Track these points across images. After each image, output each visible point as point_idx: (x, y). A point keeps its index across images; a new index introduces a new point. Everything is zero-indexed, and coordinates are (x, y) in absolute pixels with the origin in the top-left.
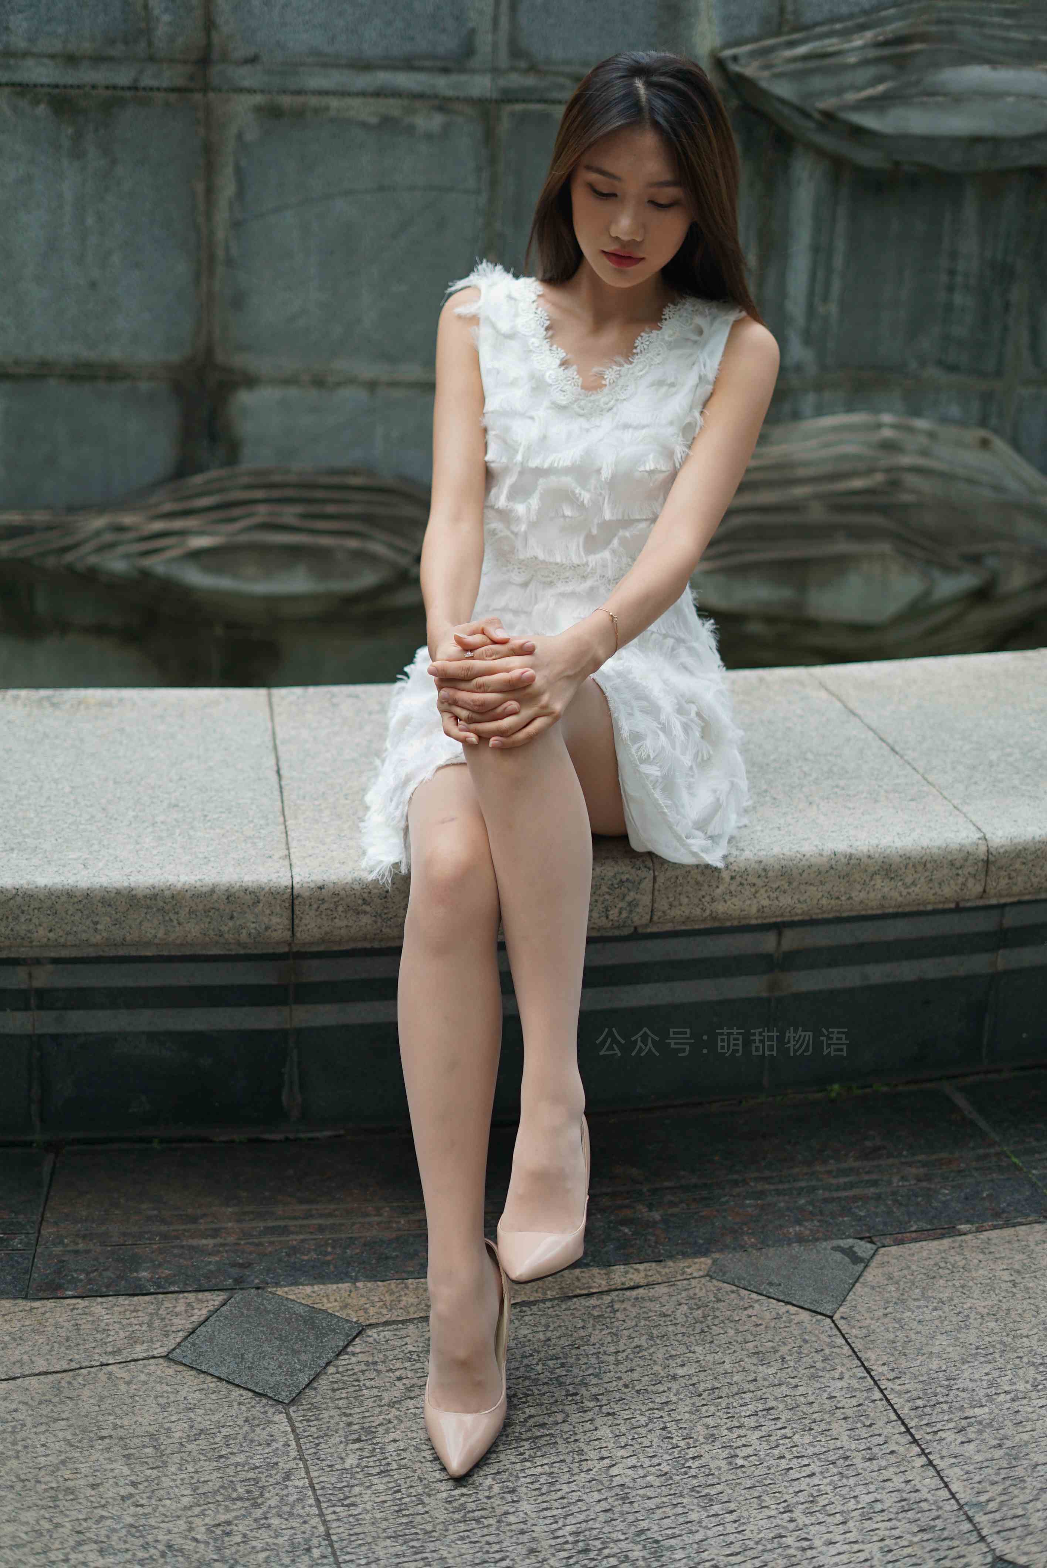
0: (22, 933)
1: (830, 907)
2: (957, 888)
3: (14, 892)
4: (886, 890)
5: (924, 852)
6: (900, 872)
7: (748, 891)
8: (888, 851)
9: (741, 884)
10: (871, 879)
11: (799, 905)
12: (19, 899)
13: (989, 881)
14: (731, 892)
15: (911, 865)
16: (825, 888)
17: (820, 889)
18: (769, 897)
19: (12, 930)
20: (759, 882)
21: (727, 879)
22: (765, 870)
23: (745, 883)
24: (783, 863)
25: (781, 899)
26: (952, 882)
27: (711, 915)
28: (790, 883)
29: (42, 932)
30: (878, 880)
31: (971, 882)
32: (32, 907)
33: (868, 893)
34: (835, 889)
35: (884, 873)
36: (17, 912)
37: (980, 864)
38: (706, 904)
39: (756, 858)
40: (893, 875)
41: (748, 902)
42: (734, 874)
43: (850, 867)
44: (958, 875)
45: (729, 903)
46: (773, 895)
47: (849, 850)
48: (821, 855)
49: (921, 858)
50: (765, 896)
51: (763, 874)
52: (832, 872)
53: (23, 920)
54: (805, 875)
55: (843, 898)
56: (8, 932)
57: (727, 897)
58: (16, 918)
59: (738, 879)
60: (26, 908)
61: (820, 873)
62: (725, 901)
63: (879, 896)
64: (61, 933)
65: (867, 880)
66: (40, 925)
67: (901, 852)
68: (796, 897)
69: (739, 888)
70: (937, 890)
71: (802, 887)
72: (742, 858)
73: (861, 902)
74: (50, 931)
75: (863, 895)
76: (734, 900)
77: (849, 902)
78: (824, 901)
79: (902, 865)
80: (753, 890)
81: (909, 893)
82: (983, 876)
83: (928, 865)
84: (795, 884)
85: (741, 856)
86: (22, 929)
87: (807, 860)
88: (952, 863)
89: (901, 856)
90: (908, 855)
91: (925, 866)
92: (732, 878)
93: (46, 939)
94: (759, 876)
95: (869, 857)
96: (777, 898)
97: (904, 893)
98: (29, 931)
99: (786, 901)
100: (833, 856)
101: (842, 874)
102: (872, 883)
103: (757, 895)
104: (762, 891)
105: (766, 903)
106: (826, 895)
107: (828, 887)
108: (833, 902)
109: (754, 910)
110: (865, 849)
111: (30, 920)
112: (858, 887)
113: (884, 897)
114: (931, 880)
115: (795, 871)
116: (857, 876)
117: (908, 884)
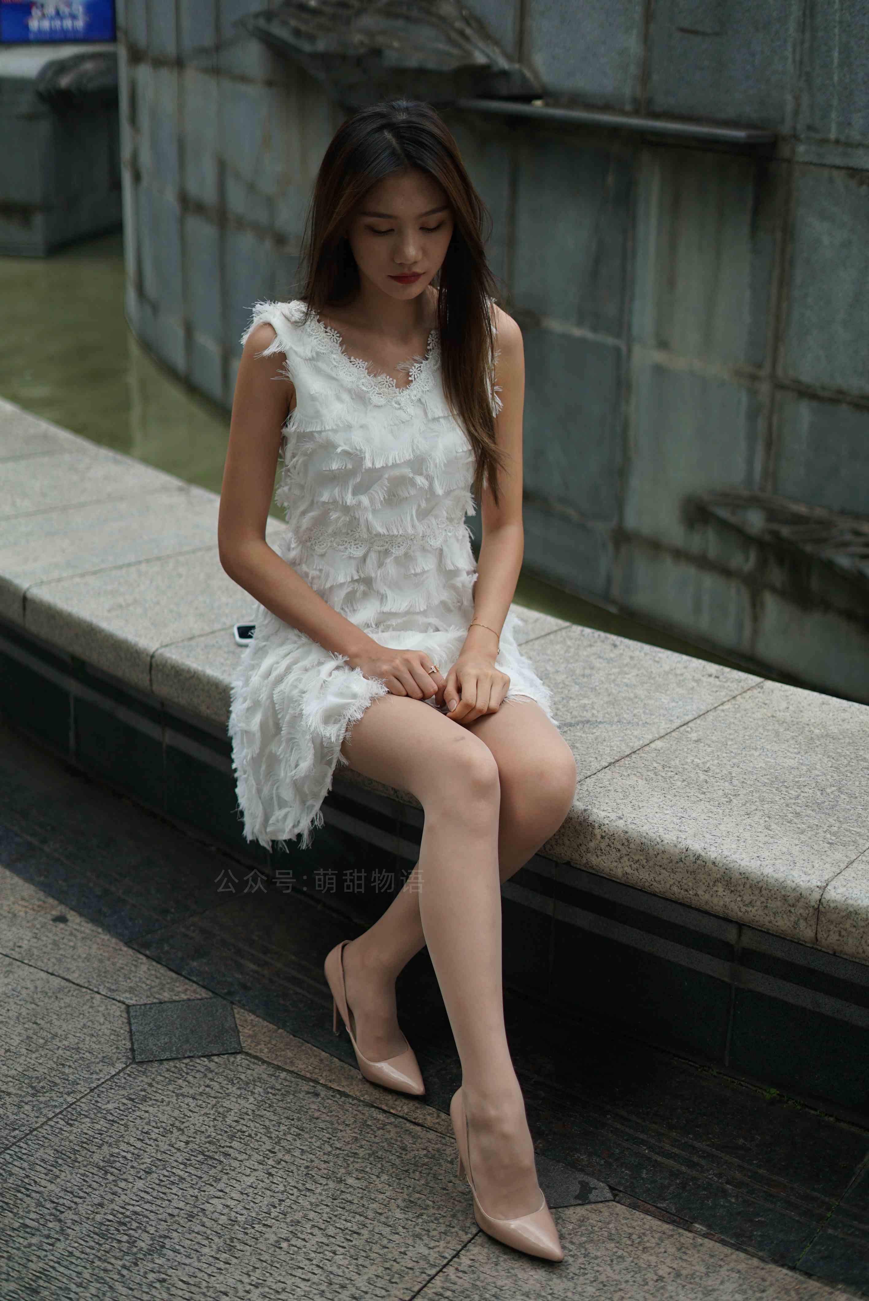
2: (788, 924)
4: (727, 899)
5: (762, 877)
6: (740, 888)
8: (731, 865)
10: (714, 885)
13: (819, 930)
15: (748, 886)
16: (675, 876)
22: (628, 841)
23: (612, 845)
24: (643, 840)
26: (785, 916)
28: (647, 861)
30: (720, 888)
31: (802, 924)
33: (712, 896)
35: (725, 883)
37: (811, 909)
40: (733, 889)
43: (696, 866)
44: (790, 911)
48: (676, 846)
49: (758, 882)
50: (628, 864)
51: (627, 844)
52: (682, 865)
54: (659, 857)
55: (691, 893)
61: (672, 861)
63: (721, 903)
65: (711, 884)
67: (742, 870)
68: (652, 875)
70: (772, 919)
71: (658, 869)
75: (707, 897)
79: (740, 882)
81: (747, 911)
82: (813, 922)
83: (764, 892)
84: (652, 863)
87: (663, 845)
88: (785, 898)
89: (740, 874)
90: (747, 874)
91: (761, 891)
94: (623, 844)
96: (637, 870)
97: (743, 910)
101: (690, 869)
102: (715, 888)
106: (677, 883)
107: (678, 877)
108: (683, 892)
112: (704, 888)
113: (726, 906)
114: (766, 907)
115: (651, 851)
116: (702, 876)
117: (746, 903)
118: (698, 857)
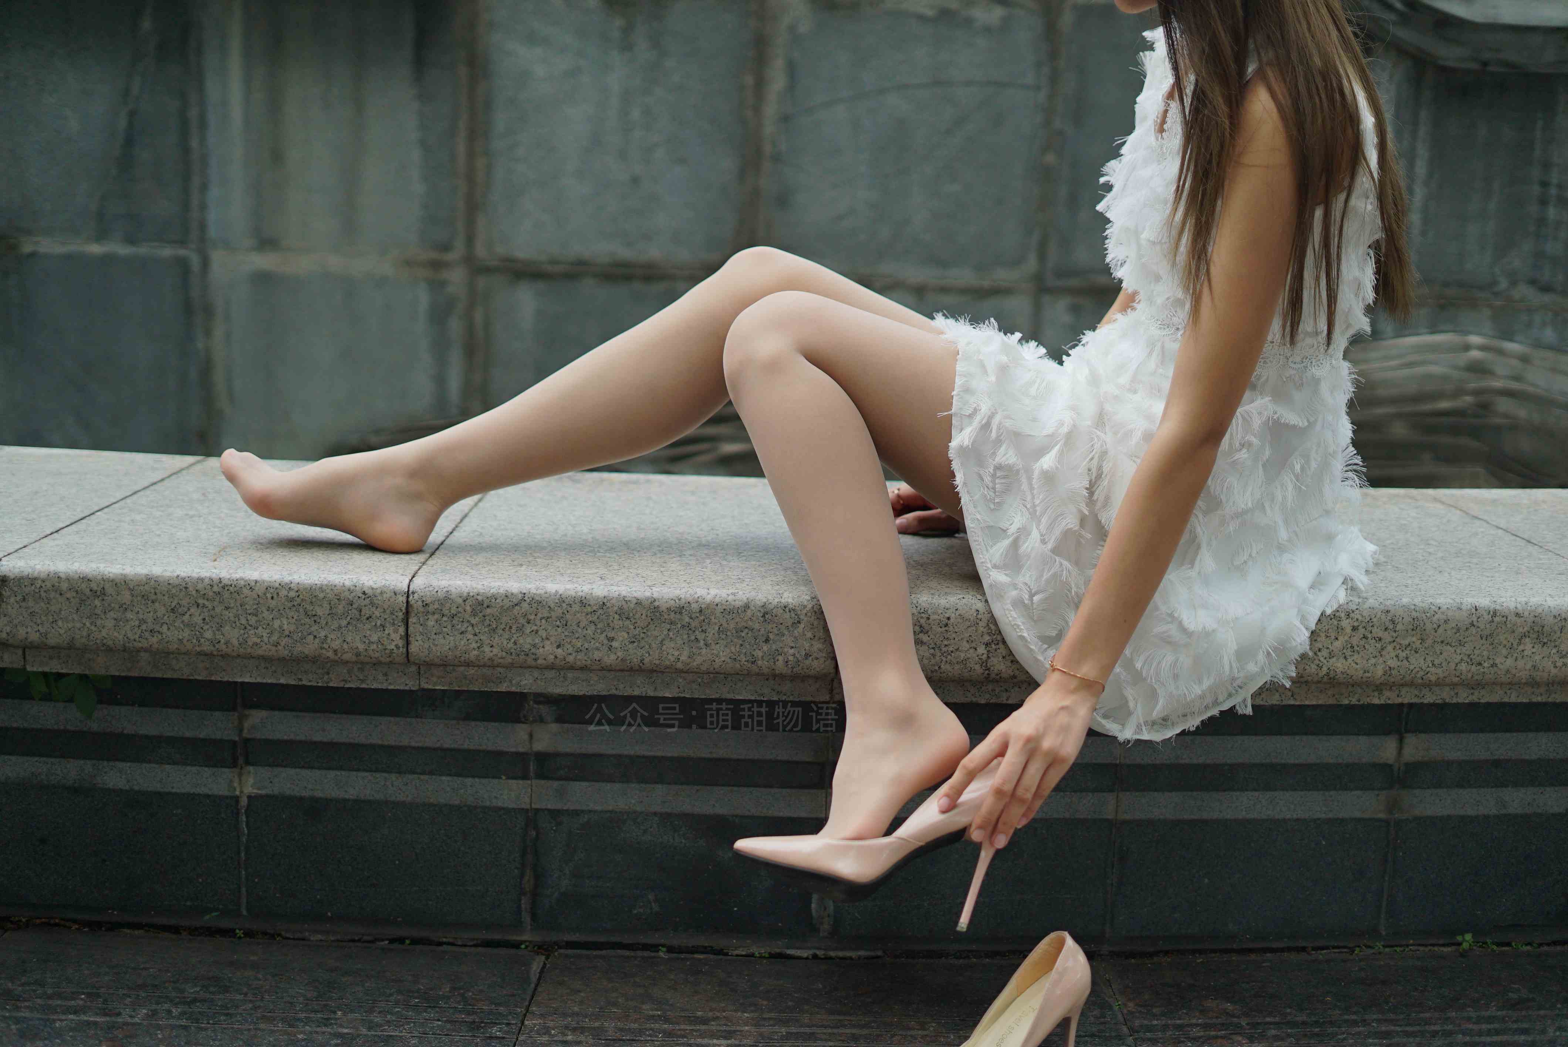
0: (527, 647)
1: (1470, 675)
3: (520, 596)
4: (1537, 657)
6: (1555, 636)
7: (1372, 647)
8: (1540, 610)
9: (1365, 637)
10: (1519, 644)
11: (1433, 670)
12: (525, 605)
14: (1352, 647)
16: (1464, 649)
17: (1458, 651)
18: (1397, 656)
19: (515, 643)
20: (1387, 637)
21: (1348, 630)
22: (1393, 621)
23: (1369, 636)
24: (1414, 614)
25: (1412, 660)
27: (1328, 674)
28: (1423, 640)
29: (549, 647)
30: (1528, 645)
32: (540, 615)
33: (1516, 660)
34: (1476, 652)
35: (1535, 636)
36: (522, 621)
38: (1322, 659)
39: (1382, 607)
40: (1545, 640)
41: (1373, 661)
42: (1356, 624)
43: (1494, 625)
45: (1350, 660)
46: (1403, 655)
47: (1493, 606)
48: (1460, 609)
50: (1393, 654)
51: (1391, 627)
52: (1473, 630)
53: (528, 631)
54: (1441, 630)
55: (1486, 665)
56: (511, 645)
57: (1348, 653)
58: (520, 629)
59: (1362, 631)
60: (532, 617)
61: (1458, 630)
62: (1345, 658)
63: (1529, 665)
64: (571, 650)
65: (1515, 645)
66: (547, 639)
67: (1555, 612)
68: (1429, 659)
69: (1362, 642)
71: (1438, 648)
72: (1366, 606)
73: (1508, 671)
74: (558, 647)
75: (1509, 662)
76: (1356, 656)
77: (1493, 670)
78: (1463, 667)
79: (1556, 628)
80: (1379, 646)
84: (1429, 642)
85: (1364, 603)
86: (526, 642)
87: (1443, 613)
89: (1555, 617)
90: (1563, 616)
92: (1354, 629)
93: (552, 657)
94: (1386, 629)
95: (1517, 615)
96: (1407, 658)
97: (1559, 664)
98: (534, 646)
99: (1418, 663)
100: (1474, 610)
101: (1486, 633)
102: (1521, 648)
103: (1383, 653)
104: (1390, 648)
105: (1393, 663)
106: (1465, 658)
107: (1467, 649)
108: (1474, 668)
109: (1380, 672)
110: (1512, 606)
111: (537, 632)
112: (1504, 652)
113: (1534, 667)
115: (1429, 626)
116: (1502, 638)
117: (1564, 653)
118: (1495, 613)
